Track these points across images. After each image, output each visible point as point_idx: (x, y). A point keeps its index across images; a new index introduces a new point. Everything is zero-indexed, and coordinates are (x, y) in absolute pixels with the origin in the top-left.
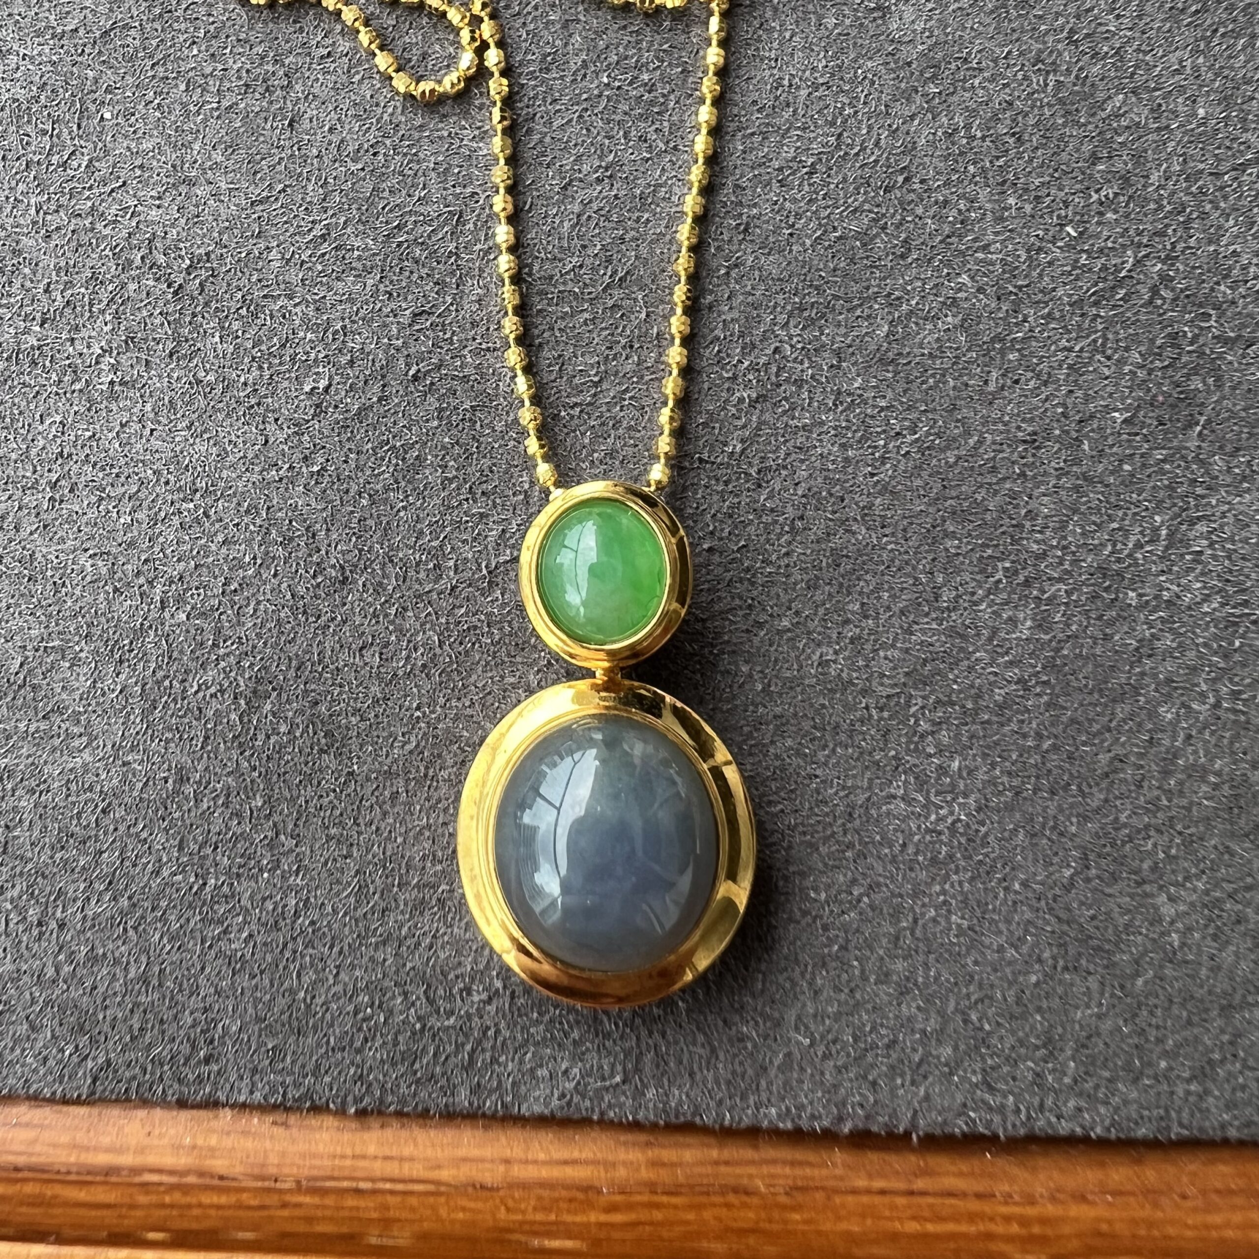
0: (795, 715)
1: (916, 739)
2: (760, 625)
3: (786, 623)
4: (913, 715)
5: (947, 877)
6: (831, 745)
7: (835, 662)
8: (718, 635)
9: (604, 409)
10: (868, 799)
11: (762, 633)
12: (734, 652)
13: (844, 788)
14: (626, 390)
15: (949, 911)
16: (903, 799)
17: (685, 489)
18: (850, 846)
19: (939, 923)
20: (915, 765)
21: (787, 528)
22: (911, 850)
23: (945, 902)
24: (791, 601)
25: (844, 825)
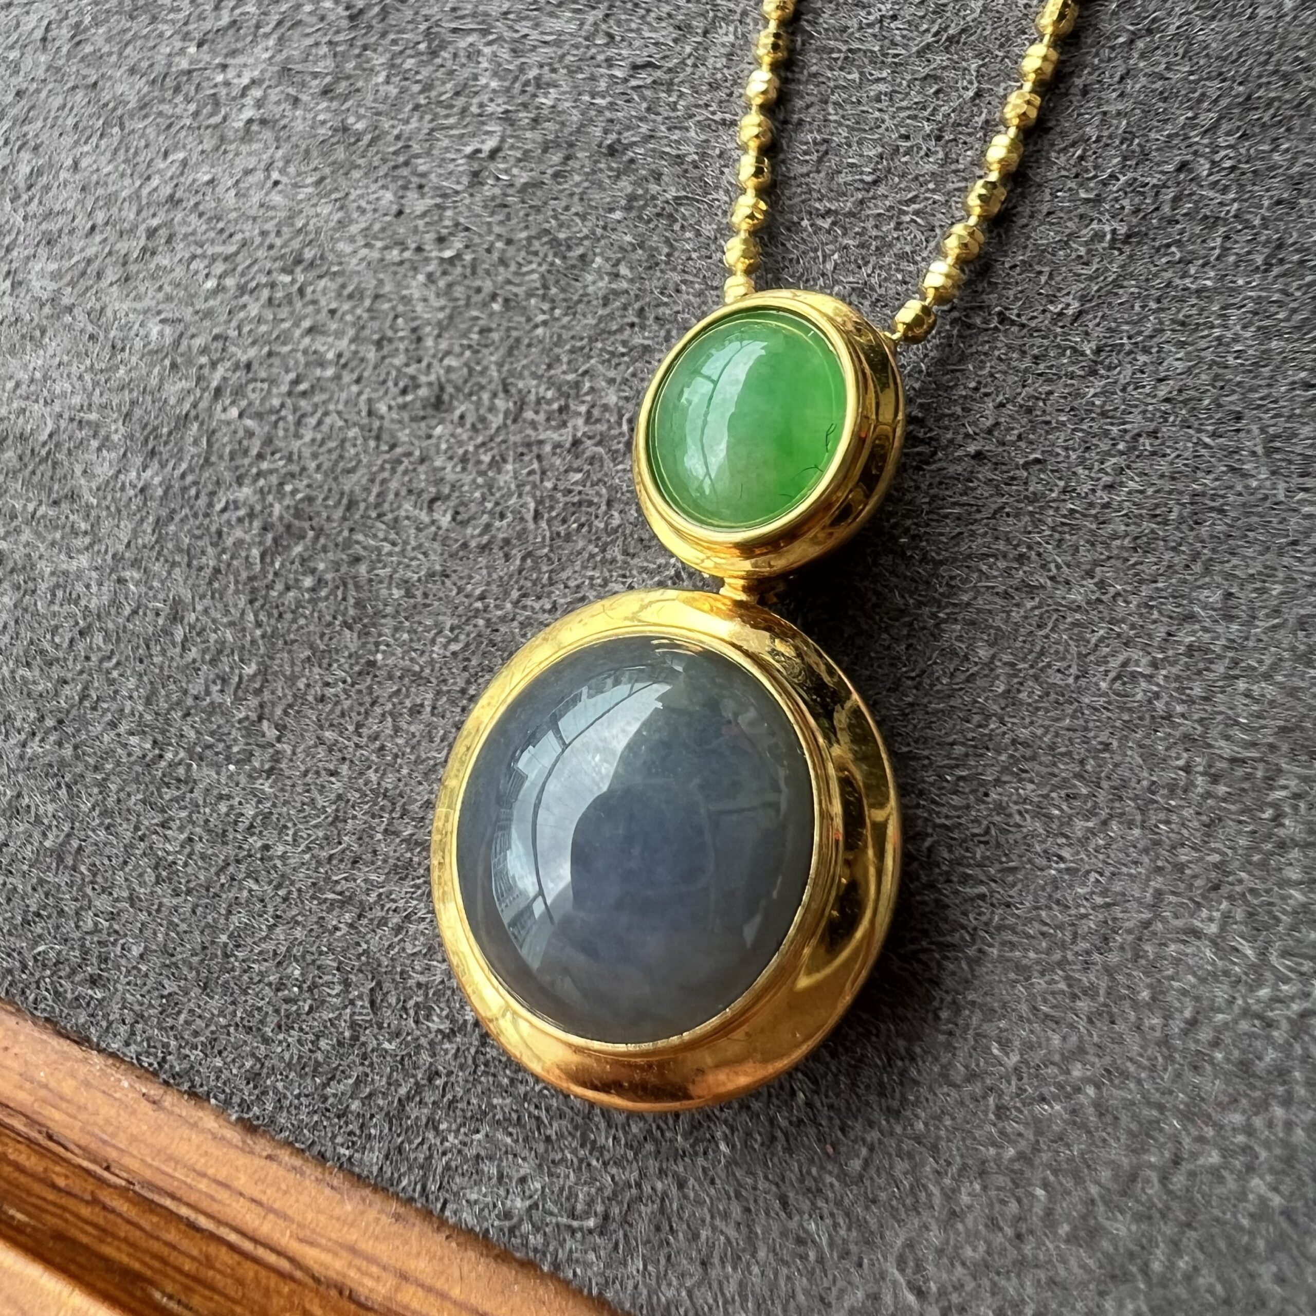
0: (1052, 747)
1: (1269, 846)
2: (1031, 590)
3: (1076, 596)
4: (1275, 805)
5: (1262, 1106)
6: (1104, 814)
7: (1149, 678)
8: (953, 590)
9: (869, 224)
10: (1147, 924)
11: (1029, 604)
12: (973, 623)
13: (1104, 893)
14: (913, 200)
15: (1250, 1169)
16: (1214, 943)
17: (963, 359)
18: (1090, 992)
19: (1221, 1180)
20: (1252, 891)
21: (1121, 446)
22: (1205, 1034)
23: (1246, 1149)
24: (1096, 563)
25: (1088, 953)
